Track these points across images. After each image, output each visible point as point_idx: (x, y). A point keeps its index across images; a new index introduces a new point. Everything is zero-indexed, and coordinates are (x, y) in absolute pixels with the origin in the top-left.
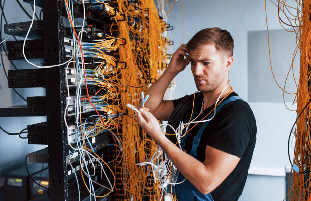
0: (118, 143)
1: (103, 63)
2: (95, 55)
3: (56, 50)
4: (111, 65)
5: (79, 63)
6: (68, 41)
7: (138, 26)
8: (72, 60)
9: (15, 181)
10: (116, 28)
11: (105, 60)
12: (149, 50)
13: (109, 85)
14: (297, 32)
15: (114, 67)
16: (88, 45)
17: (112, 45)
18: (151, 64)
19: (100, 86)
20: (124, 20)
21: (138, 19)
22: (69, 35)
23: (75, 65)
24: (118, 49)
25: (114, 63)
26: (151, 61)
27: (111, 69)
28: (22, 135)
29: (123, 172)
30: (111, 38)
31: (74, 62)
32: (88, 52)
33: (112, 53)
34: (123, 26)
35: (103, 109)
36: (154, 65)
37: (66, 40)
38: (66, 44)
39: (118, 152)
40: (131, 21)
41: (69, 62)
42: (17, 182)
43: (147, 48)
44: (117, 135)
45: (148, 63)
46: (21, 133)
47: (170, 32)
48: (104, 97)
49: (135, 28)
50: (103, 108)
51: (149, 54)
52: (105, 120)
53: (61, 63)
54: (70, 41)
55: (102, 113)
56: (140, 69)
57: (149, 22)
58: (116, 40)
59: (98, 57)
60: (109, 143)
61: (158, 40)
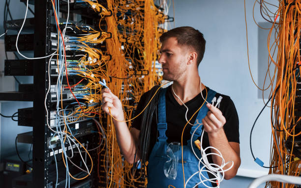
0: (101, 132)
1: (85, 56)
2: (80, 48)
3: (44, 44)
4: (94, 57)
5: (62, 56)
6: (55, 36)
7: (129, 19)
8: (56, 53)
10: (104, 22)
11: (87, 53)
12: (143, 42)
13: (93, 76)
16: (74, 39)
17: (98, 38)
18: (145, 56)
19: (83, 76)
20: (111, 16)
21: (129, 13)
22: (55, 31)
23: (59, 57)
24: (105, 43)
25: (97, 56)
26: (144, 53)
27: (95, 61)
30: (97, 33)
31: (57, 54)
32: (75, 45)
33: (98, 46)
34: (111, 21)
35: (86, 98)
36: (147, 57)
37: (53, 35)
38: (53, 38)
39: (101, 140)
40: (122, 15)
41: (53, 54)
43: (141, 41)
44: (100, 124)
45: (141, 54)
46: (13, 116)
47: (169, 23)
48: (86, 87)
49: (127, 21)
50: (86, 96)
51: (143, 45)
52: (85, 107)
53: (47, 55)
54: (57, 36)
55: (84, 101)
57: (143, 15)
58: (101, 34)
59: (82, 50)
61: (154, 32)
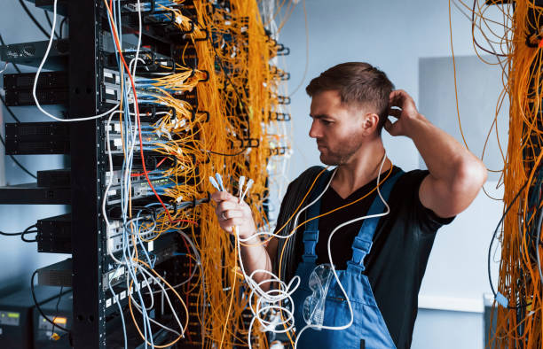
0: (192, 252)
1: (170, 114)
2: (156, 99)
3: (91, 91)
4: (183, 116)
5: (130, 114)
6: (110, 76)
7: (229, 48)
8: (118, 109)
9: (6, 316)
10: (192, 51)
11: (173, 109)
12: (248, 90)
13: (180, 151)
14: (503, 64)
15: (188, 121)
16: (143, 82)
17: (184, 82)
18: (251, 115)
19: (163, 153)
20: (206, 39)
21: (230, 37)
22: (113, 65)
23: (123, 117)
24: (195, 89)
25: (188, 115)
26: (251, 108)
27: (183, 123)
28: (26, 237)
29: (200, 302)
30: (185, 71)
31: (120, 111)
32: (145, 94)
33: (184, 96)
34: (205, 49)
35: (168, 192)
36: (255, 116)
37: (108, 74)
38: (108, 80)
39: (193, 268)
40: (218, 41)
41: (113, 111)
42: (10, 319)
43: (244, 86)
44: (191, 239)
45: (244, 111)
46: (26, 232)
47: (284, 57)
48: (170, 172)
49: (225, 52)
50: (168, 190)
51: (248, 96)
52: (172, 212)
53: (98, 114)
54: (114, 75)
55: (166, 199)
56: (232, 122)
57: (247, 41)
58: (192, 75)
59: (162, 103)
60: (178, 251)
61: (263, 73)
